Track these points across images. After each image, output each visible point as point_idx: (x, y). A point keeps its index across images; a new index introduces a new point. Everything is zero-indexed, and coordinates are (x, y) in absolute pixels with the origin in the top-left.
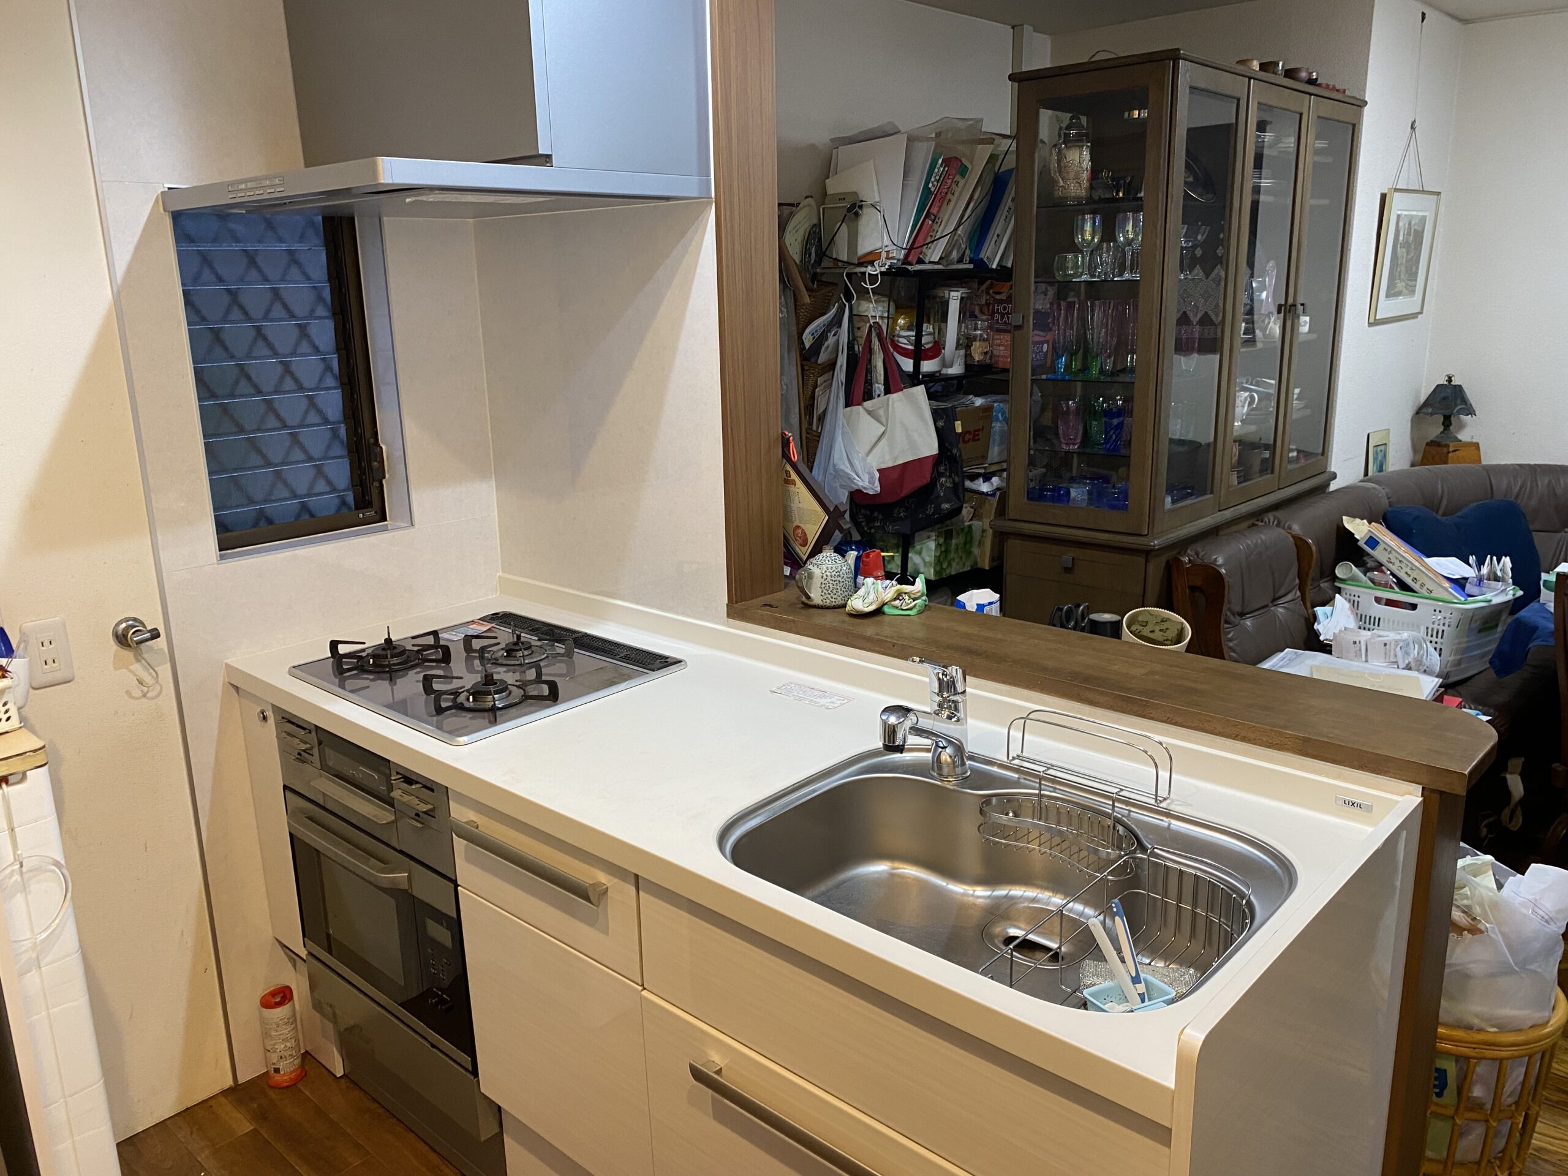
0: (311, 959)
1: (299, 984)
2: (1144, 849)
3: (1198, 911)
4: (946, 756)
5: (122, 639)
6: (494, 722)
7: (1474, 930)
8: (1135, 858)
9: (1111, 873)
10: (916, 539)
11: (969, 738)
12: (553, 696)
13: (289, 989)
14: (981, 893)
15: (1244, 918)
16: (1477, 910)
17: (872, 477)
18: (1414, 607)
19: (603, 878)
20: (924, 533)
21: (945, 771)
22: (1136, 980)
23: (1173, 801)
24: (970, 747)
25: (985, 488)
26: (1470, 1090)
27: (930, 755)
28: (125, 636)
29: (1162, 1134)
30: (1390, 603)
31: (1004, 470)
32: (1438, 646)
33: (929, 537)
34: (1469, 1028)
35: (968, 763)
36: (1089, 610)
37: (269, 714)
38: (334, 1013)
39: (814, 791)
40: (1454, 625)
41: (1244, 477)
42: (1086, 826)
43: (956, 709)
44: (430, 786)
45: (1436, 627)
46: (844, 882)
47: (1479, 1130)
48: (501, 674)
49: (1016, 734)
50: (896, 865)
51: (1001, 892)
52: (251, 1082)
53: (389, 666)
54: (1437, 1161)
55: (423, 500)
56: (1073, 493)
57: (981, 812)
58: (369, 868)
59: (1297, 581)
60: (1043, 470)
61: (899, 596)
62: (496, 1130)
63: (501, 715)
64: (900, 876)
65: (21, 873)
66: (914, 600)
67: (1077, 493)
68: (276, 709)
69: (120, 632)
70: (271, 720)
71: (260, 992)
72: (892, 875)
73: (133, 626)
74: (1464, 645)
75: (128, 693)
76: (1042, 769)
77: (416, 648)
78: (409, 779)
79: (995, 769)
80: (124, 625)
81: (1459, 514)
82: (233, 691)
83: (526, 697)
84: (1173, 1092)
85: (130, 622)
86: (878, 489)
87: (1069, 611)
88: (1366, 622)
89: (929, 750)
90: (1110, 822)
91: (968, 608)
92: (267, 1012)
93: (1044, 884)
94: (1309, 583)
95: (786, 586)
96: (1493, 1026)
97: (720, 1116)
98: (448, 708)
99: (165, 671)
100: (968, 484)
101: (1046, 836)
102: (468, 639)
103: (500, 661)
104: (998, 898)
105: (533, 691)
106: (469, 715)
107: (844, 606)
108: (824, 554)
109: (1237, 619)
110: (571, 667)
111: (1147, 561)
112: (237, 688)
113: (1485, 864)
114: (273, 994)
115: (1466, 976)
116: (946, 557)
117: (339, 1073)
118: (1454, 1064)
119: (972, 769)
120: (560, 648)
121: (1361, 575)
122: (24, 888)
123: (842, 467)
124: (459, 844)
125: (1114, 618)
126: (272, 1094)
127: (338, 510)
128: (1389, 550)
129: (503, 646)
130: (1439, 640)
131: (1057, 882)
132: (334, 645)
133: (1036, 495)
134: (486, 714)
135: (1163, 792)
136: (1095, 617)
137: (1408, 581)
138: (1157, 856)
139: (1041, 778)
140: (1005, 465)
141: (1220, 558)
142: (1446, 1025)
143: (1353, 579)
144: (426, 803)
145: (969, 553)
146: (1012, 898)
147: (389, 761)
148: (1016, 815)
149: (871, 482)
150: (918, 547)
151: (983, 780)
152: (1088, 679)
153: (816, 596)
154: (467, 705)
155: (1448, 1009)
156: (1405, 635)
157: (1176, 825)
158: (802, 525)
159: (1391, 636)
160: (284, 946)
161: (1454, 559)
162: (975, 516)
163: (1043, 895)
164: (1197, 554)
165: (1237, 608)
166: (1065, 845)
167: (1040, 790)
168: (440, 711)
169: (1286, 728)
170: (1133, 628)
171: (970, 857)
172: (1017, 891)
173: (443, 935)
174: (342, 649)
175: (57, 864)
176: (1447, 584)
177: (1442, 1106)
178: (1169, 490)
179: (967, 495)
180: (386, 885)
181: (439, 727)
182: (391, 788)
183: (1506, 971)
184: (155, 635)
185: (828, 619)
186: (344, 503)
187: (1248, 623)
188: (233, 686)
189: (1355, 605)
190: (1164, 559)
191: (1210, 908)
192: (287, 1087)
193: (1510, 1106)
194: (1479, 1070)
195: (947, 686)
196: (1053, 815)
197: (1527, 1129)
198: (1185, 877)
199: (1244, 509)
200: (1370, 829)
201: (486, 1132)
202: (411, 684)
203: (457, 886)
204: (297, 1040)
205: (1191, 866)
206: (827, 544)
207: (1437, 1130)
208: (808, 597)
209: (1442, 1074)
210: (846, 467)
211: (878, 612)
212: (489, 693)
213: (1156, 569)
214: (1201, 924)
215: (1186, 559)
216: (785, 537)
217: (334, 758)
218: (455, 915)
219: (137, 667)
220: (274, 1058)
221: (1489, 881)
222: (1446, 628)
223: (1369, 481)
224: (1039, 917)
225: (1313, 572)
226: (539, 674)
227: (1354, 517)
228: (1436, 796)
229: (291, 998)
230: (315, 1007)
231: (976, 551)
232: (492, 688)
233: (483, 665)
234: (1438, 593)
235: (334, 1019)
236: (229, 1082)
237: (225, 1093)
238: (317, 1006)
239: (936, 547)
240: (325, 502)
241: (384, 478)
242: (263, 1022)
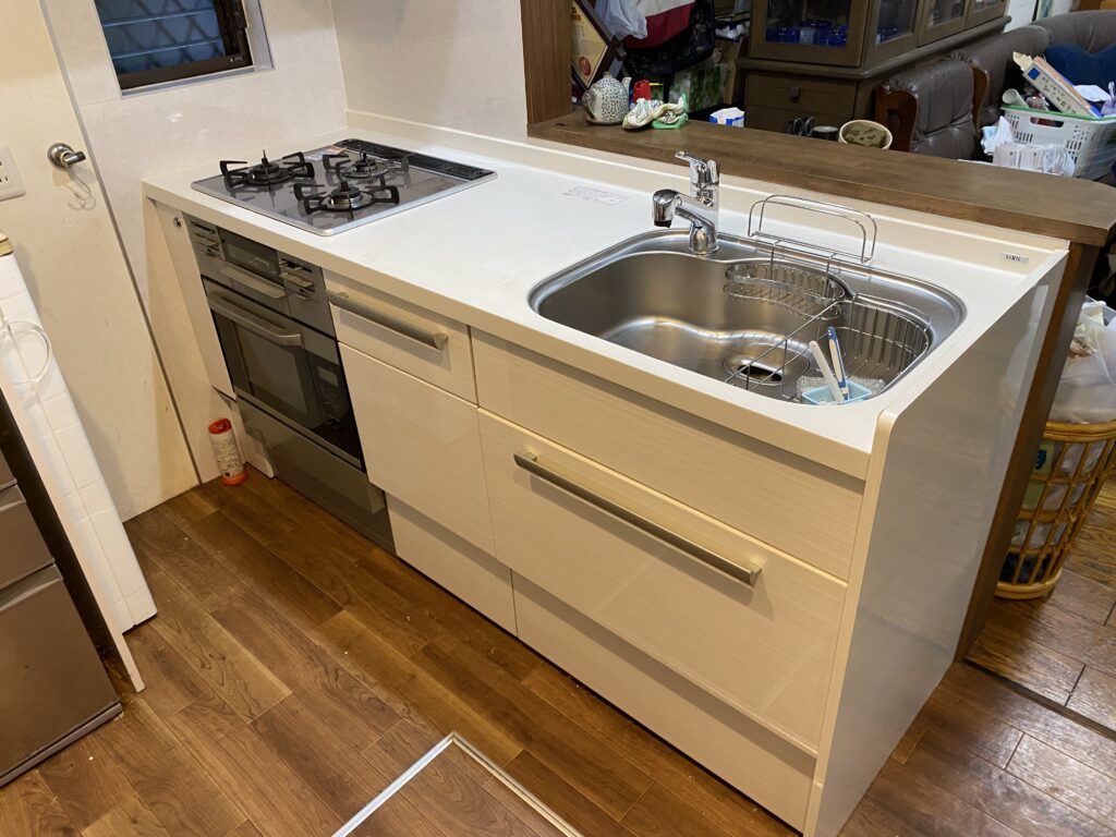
0: (239, 400)
1: (234, 417)
2: (848, 295)
3: (888, 340)
4: (700, 235)
5: (56, 161)
6: (351, 219)
7: (1084, 354)
8: (841, 304)
9: (824, 315)
10: (676, 78)
11: (720, 221)
12: (395, 200)
13: (227, 420)
14: (722, 337)
15: (925, 341)
16: (1089, 340)
17: (641, 23)
18: (1059, 124)
19: (444, 330)
20: (683, 74)
21: (700, 247)
22: (842, 385)
23: (874, 261)
24: (719, 229)
25: (731, 34)
26: (1061, 464)
27: (688, 236)
28: (58, 159)
29: (857, 485)
30: (1042, 122)
31: (748, 20)
32: (1075, 156)
33: (685, 77)
34: (1068, 422)
35: (718, 241)
36: (814, 123)
37: (181, 220)
38: (262, 437)
39: (599, 265)
40: (1089, 139)
41: (938, 18)
42: (805, 282)
43: (711, 196)
44: (308, 268)
45: (1075, 140)
46: (622, 332)
47: (1062, 491)
48: (352, 183)
49: (756, 219)
50: (661, 319)
51: (738, 335)
52: (211, 482)
53: (267, 180)
54: (1029, 511)
55: (278, 44)
56: (802, 33)
57: (727, 275)
58: (269, 332)
59: (972, 106)
60: (777, 20)
61: (665, 113)
62: (383, 506)
63: (357, 215)
64: (663, 327)
65: (11, 335)
66: (677, 115)
67: (806, 34)
68: (186, 216)
69: (54, 156)
70: (184, 225)
71: (208, 423)
72: (657, 327)
73: (63, 151)
74: (1094, 155)
75: (70, 205)
76: (773, 242)
77: (287, 166)
78: (292, 263)
79: (738, 244)
80: (55, 150)
81: (1103, 51)
82: (150, 203)
83: (375, 201)
84: (870, 456)
85: (60, 148)
86: (646, 34)
87: (799, 124)
88: (1021, 137)
89: (688, 233)
90: (824, 279)
91: (720, 122)
92: (214, 436)
93: (770, 328)
94: (981, 107)
95: (574, 109)
96: (1085, 420)
97: (536, 488)
98: (315, 210)
99: (95, 187)
100: (718, 32)
101: (775, 291)
102: (326, 158)
103: (353, 175)
104: (736, 339)
105: (378, 195)
106: (332, 215)
107: (621, 123)
108: (605, 79)
109: (921, 137)
110: (407, 179)
111: (857, 89)
112: (154, 201)
113: (1098, 307)
114: (217, 424)
115: (1072, 387)
116: (698, 95)
117: (271, 475)
118: (1053, 447)
119: (721, 245)
120: (398, 165)
121: (1022, 100)
122: (16, 346)
123: (617, 15)
124: (335, 310)
125: (834, 129)
126: (226, 489)
127: (213, 56)
128: (1047, 79)
129: (353, 162)
130: (1076, 151)
131: (779, 327)
132: (223, 165)
133: (772, 36)
134: (345, 214)
135: (867, 254)
136: (818, 129)
137: (1058, 104)
138: (860, 301)
139: (773, 249)
140: (748, 16)
141: (915, 86)
142: (1053, 421)
143: (1015, 104)
144: (308, 281)
145: (716, 91)
146: (745, 339)
147: (275, 250)
148: (752, 276)
149: (641, 28)
150: (677, 86)
151: (730, 252)
152: (813, 171)
153: (599, 116)
154: (329, 206)
155: (1056, 410)
156: (1051, 146)
157: (875, 278)
158: (586, 56)
159: (1040, 148)
160: (221, 392)
161: (1095, 87)
162: (723, 59)
163: (770, 336)
164: (897, 83)
165: (924, 127)
166: (789, 298)
167: (772, 257)
168: (309, 211)
169: (967, 200)
170: (847, 137)
171: (716, 311)
172: (749, 334)
173: (332, 379)
174: (230, 168)
175: (36, 328)
176: (1088, 107)
177: (1039, 475)
178: (880, 30)
179: (717, 41)
180: (285, 343)
181: (310, 223)
182: (279, 271)
183: (1103, 382)
184: (81, 157)
185: (608, 134)
186: (216, 50)
187: (931, 140)
188: (151, 200)
189: (1014, 124)
190: (871, 87)
191: (897, 338)
192: (237, 485)
193: (1087, 474)
194: (1070, 450)
195: (705, 178)
196: (781, 276)
197: (1094, 489)
198: (880, 316)
199: (936, 46)
200: (1023, 277)
201: (376, 508)
202: (286, 192)
203: (337, 341)
204: (239, 455)
205: (886, 307)
206: (607, 70)
207: (1033, 491)
208: (592, 116)
209: (1043, 454)
210: (618, 14)
211: (648, 127)
212: (345, 197)
213: (863, 96)
214: (888, 350)
215: (888, 88)
216: (573, 69)
217: (234, 252)
218: (337, 362)
219: (72, 184)
220: (225, 467)
221: (1100, 319)
222: (1083, 141)
223: (1037, 24)
224: (766, 352)
225: (984, 100)
226: (383, 182)
227: (1022, 53)
228: (1080, 249)
229: (230, 427)
230: (247, 432)
231: (722, 89)
232: (347, 193)
233: (339, 177)
234: (1080, 113)
235: (263, 440)
236: (196, 482)
237: (194, 489)
238: (249, 431)
239: (692, 85)
240: (200, 49)
241: (246, 26)
242: (213, 443)
